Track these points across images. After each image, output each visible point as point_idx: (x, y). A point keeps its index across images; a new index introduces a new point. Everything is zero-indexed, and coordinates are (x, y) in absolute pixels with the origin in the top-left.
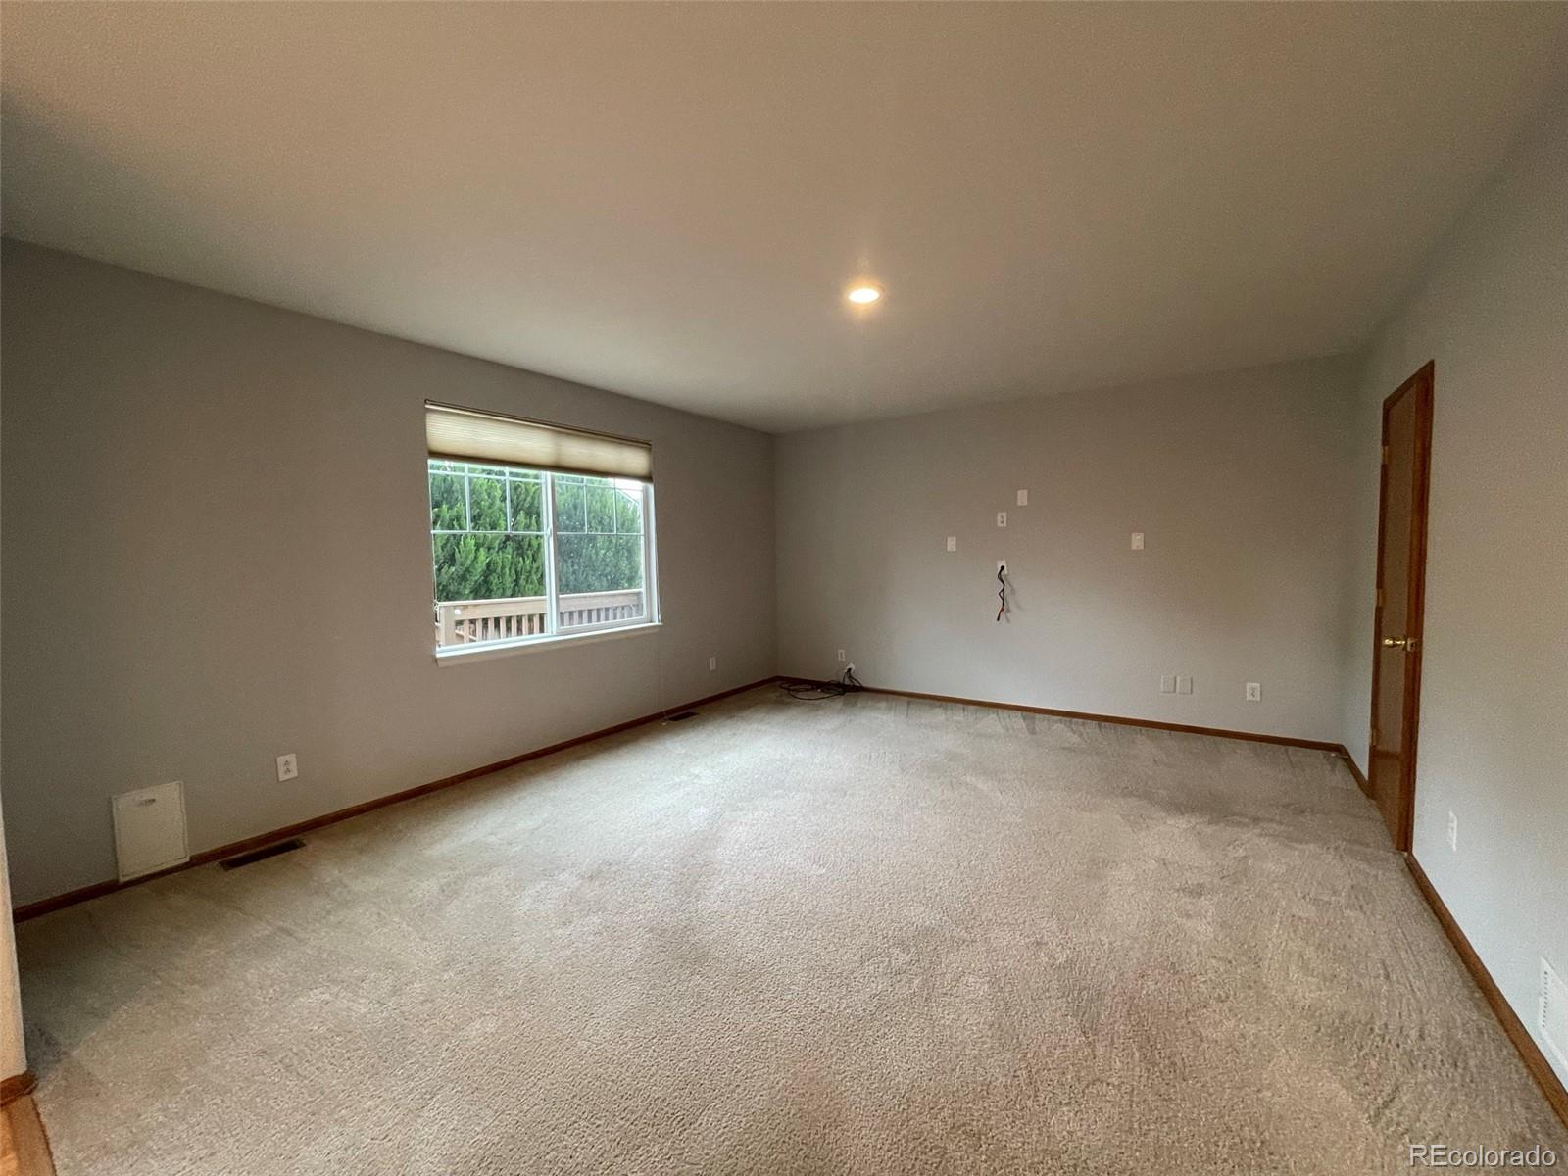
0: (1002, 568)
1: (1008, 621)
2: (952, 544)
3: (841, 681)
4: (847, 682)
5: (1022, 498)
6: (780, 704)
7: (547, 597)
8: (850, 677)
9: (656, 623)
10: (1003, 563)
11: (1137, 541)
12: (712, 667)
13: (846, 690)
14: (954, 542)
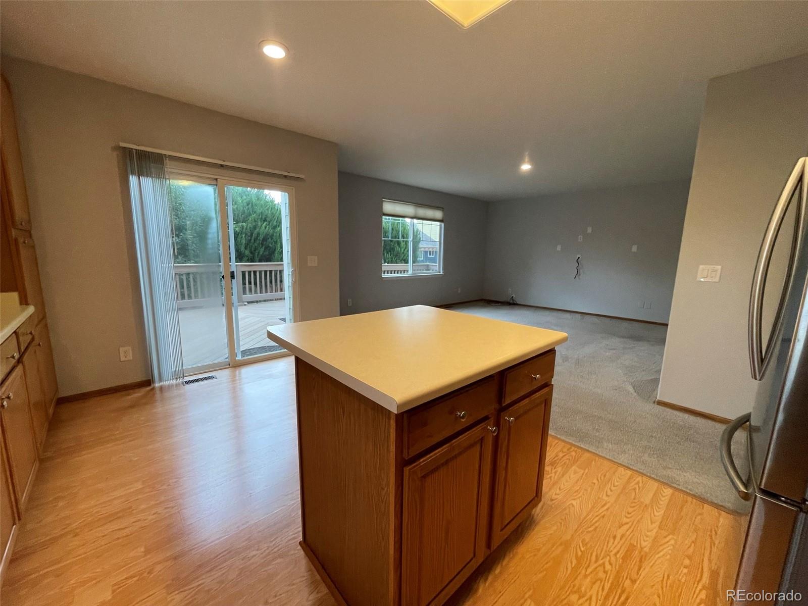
0: (579, 258)
1: (579, 278)
2: (559, 248)
3: (509, 301)
4: (511, 302)
5: (589, 230)
6: (483, 306)
7: (409, 264)
8: (513, 300)
9: (441, 273)
10: (579, 256)
11: (634, 249)
12: (459, 292)
13: (511, 304)
14: (560, 247)
